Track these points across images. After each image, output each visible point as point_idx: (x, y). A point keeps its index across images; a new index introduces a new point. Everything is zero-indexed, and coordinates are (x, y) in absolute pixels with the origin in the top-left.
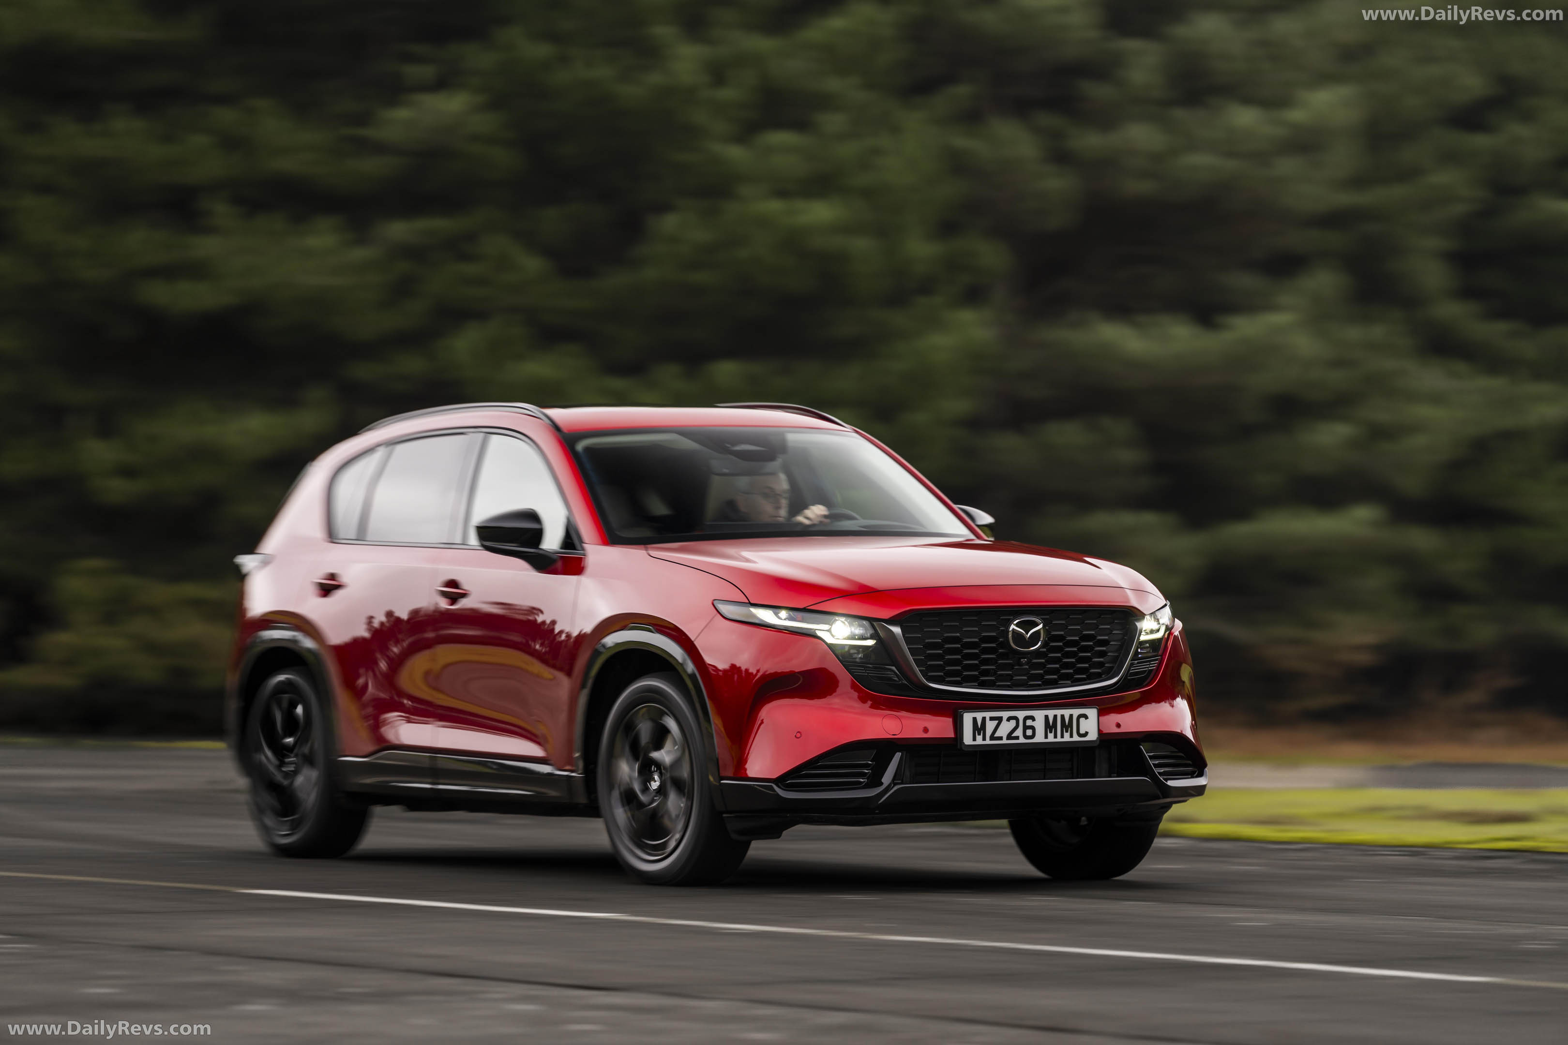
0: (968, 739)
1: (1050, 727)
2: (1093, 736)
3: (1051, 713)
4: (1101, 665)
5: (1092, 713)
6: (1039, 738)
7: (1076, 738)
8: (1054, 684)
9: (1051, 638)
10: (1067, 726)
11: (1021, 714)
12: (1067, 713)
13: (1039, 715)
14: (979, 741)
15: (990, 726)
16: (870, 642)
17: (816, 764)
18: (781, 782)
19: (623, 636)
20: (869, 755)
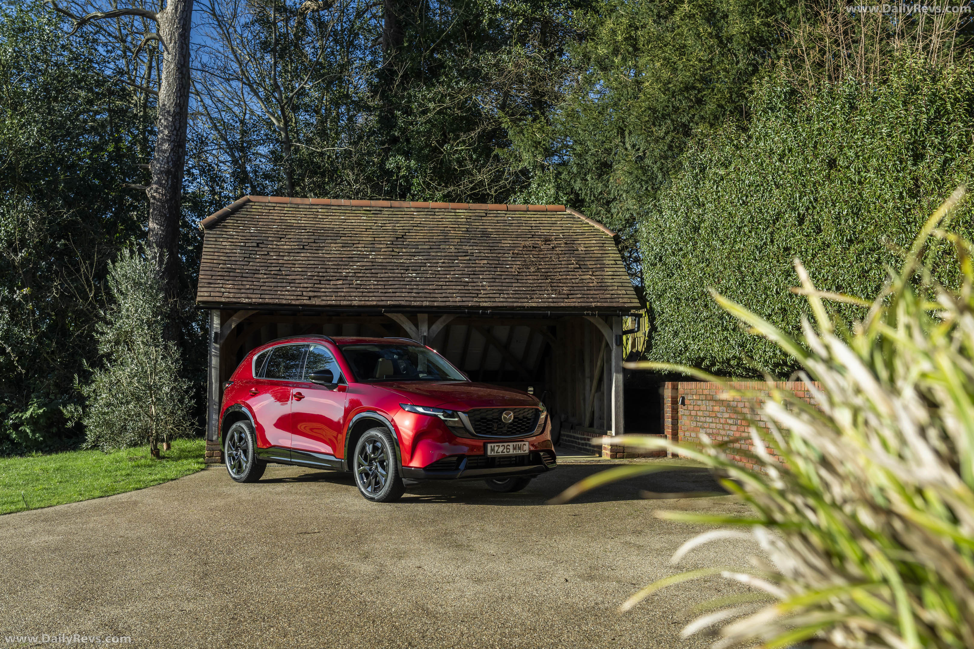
0: (489, 453)
1: (514, 448)
2: (527, 452)
3: (515, 444)
4: (528, 427)
5: (527, 443)
6: (511, 452)
7: (522, 452)
8: (514, 433)
9: (515, 418)
10: (520, 448)
11: (506, 444)
12: (520, 443)
13: (511, 444)
14: (493, 453)
15: (496, 448)
16: (456, 419)
17: (437, 462)
18: (425, 469)
19: (364, 414)
20: (455, 459)
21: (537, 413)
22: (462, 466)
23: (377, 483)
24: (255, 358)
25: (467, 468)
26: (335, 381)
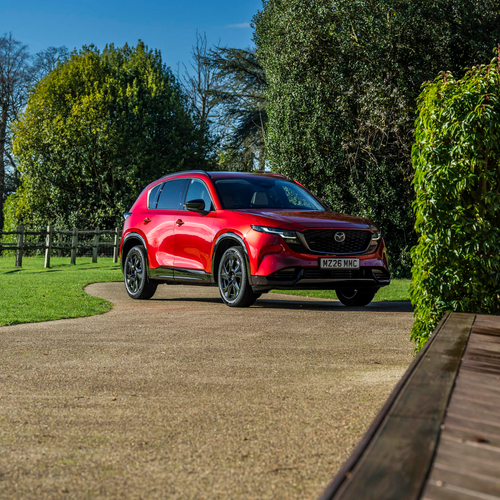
0: (322, 266)
1: (345, 263)
2: (358, 266)
3: (346, 259)
5: (358, 260)
6: (343, 266)
7: (353, 267)
8: (347, 251)
9: (347, 238)
10: (351, 264)
11: (338, 259)
12: (351, 259)
13: (343, 260)
14: (325, 266)
15: (328, 262)
16: (294, 237)
17: (278, 272)
18: (268, 277)
19: (226, 235)
20: (293, 270)
21: (369, 235)
22: (299, 276)
23: (232, 292)
24: (149, 192)
25: (302, 277)
26: (207, 208)
